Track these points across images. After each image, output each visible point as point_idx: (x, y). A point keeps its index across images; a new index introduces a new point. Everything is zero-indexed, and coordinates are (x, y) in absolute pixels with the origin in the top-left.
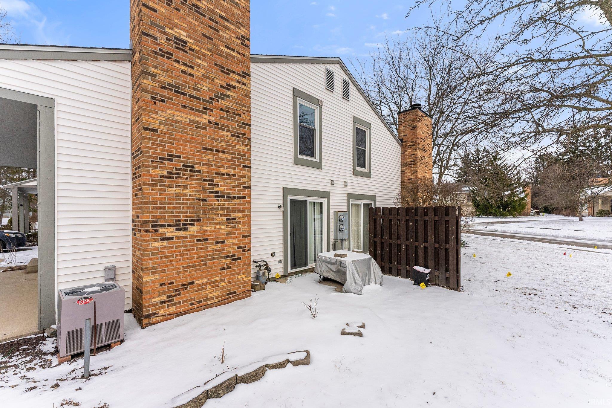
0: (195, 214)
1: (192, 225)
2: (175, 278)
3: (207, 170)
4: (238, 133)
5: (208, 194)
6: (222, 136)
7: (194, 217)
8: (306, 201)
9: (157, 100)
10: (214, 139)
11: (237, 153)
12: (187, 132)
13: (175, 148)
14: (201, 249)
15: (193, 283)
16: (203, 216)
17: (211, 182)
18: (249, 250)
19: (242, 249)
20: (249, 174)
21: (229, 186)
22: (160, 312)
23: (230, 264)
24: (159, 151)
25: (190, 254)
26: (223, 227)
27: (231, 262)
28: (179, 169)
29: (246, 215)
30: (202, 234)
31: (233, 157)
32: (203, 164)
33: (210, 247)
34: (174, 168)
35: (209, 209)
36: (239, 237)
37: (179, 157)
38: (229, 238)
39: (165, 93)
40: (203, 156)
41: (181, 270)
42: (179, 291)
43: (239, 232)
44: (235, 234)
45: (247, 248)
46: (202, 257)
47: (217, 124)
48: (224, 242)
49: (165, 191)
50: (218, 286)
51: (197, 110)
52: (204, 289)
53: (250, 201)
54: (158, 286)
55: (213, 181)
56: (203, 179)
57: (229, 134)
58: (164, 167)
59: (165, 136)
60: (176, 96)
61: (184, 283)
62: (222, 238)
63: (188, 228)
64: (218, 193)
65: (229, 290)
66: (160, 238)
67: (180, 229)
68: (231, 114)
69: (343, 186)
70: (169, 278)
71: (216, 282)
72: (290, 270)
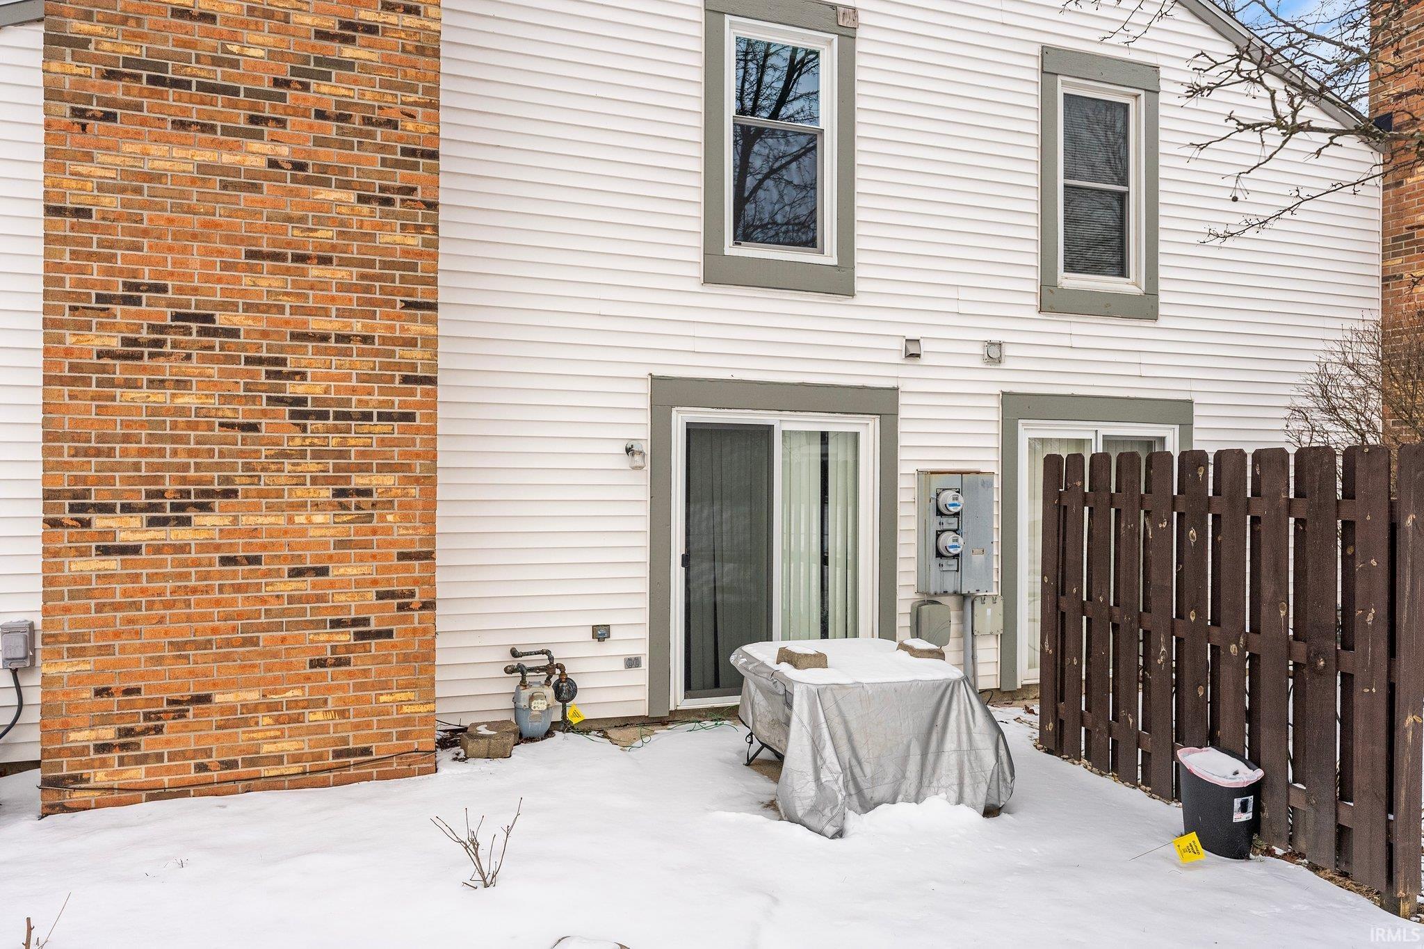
0: (216, 474)
1: (205, 508)
2: (142, 677)
3: (263, 326)
4: (383, 189)
5: (264, 406)
6: (322, 206)
7: (212, 483)
8: (768, 431)
9: (89, 118)
10: (289, 219)
11: (378, 258)
12: (189, 206)
13: (147, 261)
14: (238, 588)
15: (206, 699)
16: (244, 480)
17: (277, 365)
18: (429, 605)
19: (396, 602)
20: (430, 330)
21: (348, 377)
22: (95, 776)
23: (348, 649)
24: (95, 277)
25: (198, 605)
26: (319, 518)
27: (352, 642)
28: (162, 329)
29: (417, 480)
30: (241, 541)
31: (363, 277)
32: (248, 308)
33: (272, 584)
34: (145, 327)
35: (266, 457)
36: (386, 557)
37: (163, 289)
38: (342, 560)
39: (117, 90)
40: (246, 280)
41: (166, 654)
42: (159, 719)
43: (385, 540)
44: (367, 545)
45: (417, 599)
46: (240, 616)
47: (300, 167)
48: (323, 572)
49: (113, 399)
50: (298, 719)
51: (226, 131)
52: (245, 722)
53: (432, 430)
54: (88, 694)
55: (283, 362)
56: (247, 358)
57: (351, 196)
58: (110, 323)
59: (115, 228)
60: (152, 94)
61: (176, 696)
62: (317, 558)
63: (189, 518)
64: (302, 401)
65: (345, 741)
66: (98, 548)
67: (164, 522)
68: (357, 123)
69: (979, 363)
70: (126, 674)
71: (293, 705)
72: (678, 699)
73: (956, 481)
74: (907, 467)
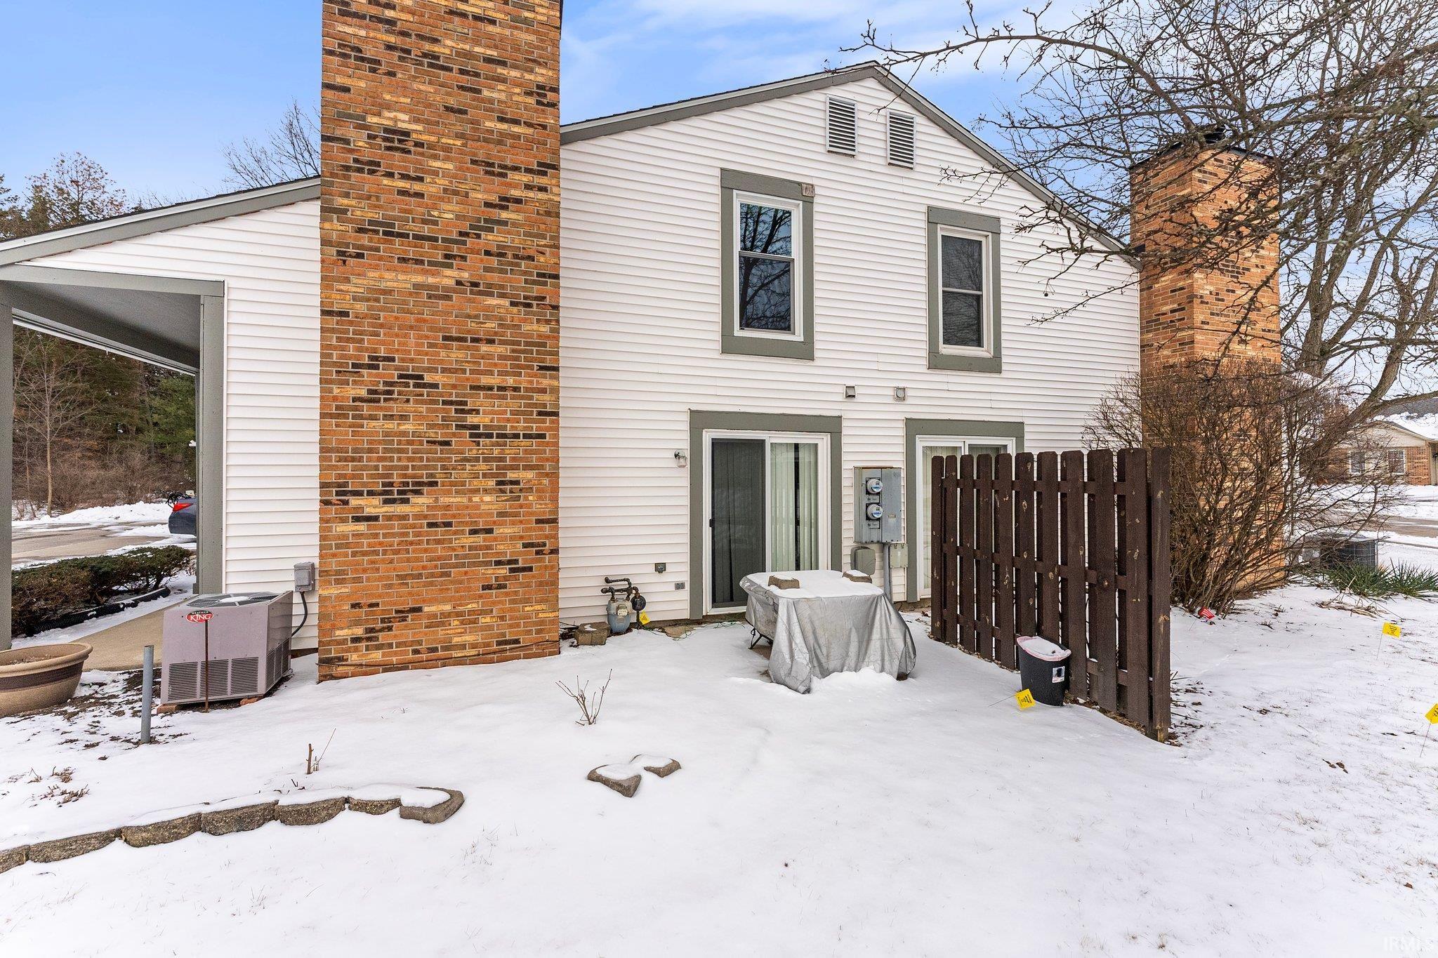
0: (425, 472)
1: (418, 492)
2: (380, 596)
3: (453, 381)
4: (525, 298)
5: (454, 430)
6: (489, 308)
7: (422, 477)
8: (761, 443)
9: (348, 256)
10: (469, 316)
11: (523, 340)
12: (408, 309)
13: (383, 343)
14: (438, 542)
15: (419, 610)
16: (442, 475)
17: (461, 405)
18: (555, 551)
19: (534, 549)
20: (556, 383)
21: (505, 412)
22: (351, 657)
23: (505, 578)
24: (351, 352)
25: (413, 552)
26: (487, 498)
27: (508, 574)
28: (392, 384)
29: (547, 475)
30: (440, 513)
31: (513, 351)
32: (444, 370)
34: (382, 382)
35: (455, 461)
36: (529, 522)
37: (393, 359)
38: (502, 524)
39: (365, 240)
40: (443, 353)
41: (395, 582)
42: (390, 622)
43: (528, 511)
44: (517, 514)
45: (547, 547)
46: (439, 558)
47: (475, 285)
48: (490, 531)
49: (362, 426)
50: (475, 622)
51: (431, 263)
52: (442, 624)
53: (557, 444)
54: (347, 607)
55: (465, 403)
56: (443, 401)
57: (506, 302)
58: (360, 381)
59: (363, 323)
60: (386, 242)
61: (400, 608)
62: (486, 523)
63: (408, 499)
64: (477, 427)
65: (504, 635)
66: (353, 517)
67: (393, 501)
68: (510, 258)
69: (891, 400)
70: (370, 595)
71: (472, 613)
72: (708, 608)
73: (878, 473)
74: (848, 465)
